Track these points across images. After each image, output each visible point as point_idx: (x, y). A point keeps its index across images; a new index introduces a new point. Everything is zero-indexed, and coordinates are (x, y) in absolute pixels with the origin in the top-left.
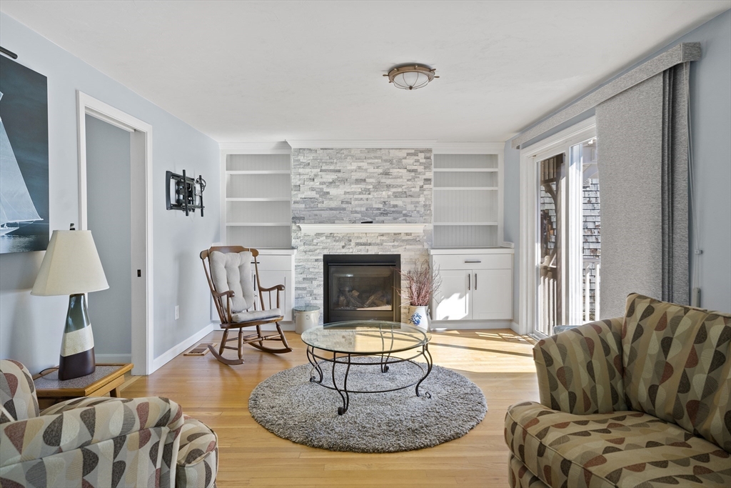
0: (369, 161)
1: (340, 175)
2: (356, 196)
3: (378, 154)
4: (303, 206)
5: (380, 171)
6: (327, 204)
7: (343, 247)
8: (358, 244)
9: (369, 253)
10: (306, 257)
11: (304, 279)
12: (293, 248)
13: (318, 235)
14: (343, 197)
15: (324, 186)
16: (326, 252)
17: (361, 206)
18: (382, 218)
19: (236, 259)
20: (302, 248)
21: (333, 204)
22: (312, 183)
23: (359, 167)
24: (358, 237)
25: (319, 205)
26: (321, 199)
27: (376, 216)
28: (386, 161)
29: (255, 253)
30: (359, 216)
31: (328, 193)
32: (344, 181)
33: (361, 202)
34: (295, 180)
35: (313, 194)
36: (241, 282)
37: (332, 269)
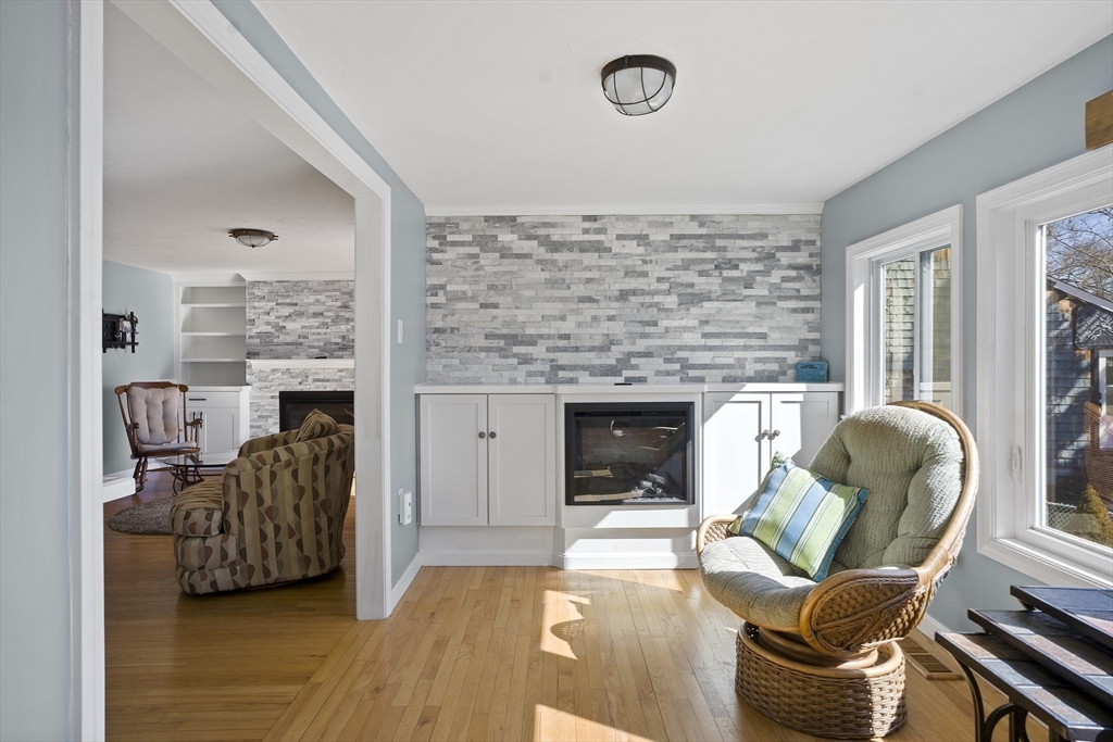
0: (328, 294)
1: (297, 308)
2: (313, 331)
3: (337, 286)
4: (258, 341)
5: (339, 304)
6: (282, 338)
7: (300, 383)
8: (315, 380)
9: (327, 390)
10: (261, 394)
11: (259, 417)
12: (248, 384)
13: (274, 371)
14: (300, 331)
15: (280, 320)
16: (283, 389)
17: (319, 340)
18: (340, 353)
19: (159, 396)
20: (256, 385)
21: (289, 339)
22: (267, 317)
23: (317, 301)
24: (316, 373)
25: (275, 340)
26: (277, 334)
27: (334, 351)
28: (345, 293)
29: (184, 389)
30: (317, 351)
31: (284, 327)
32: (300, 314)
33: (319, 337)
34: (250, 314)
35: (268, 329)
36: (164, 417)
37: (288, 407)
